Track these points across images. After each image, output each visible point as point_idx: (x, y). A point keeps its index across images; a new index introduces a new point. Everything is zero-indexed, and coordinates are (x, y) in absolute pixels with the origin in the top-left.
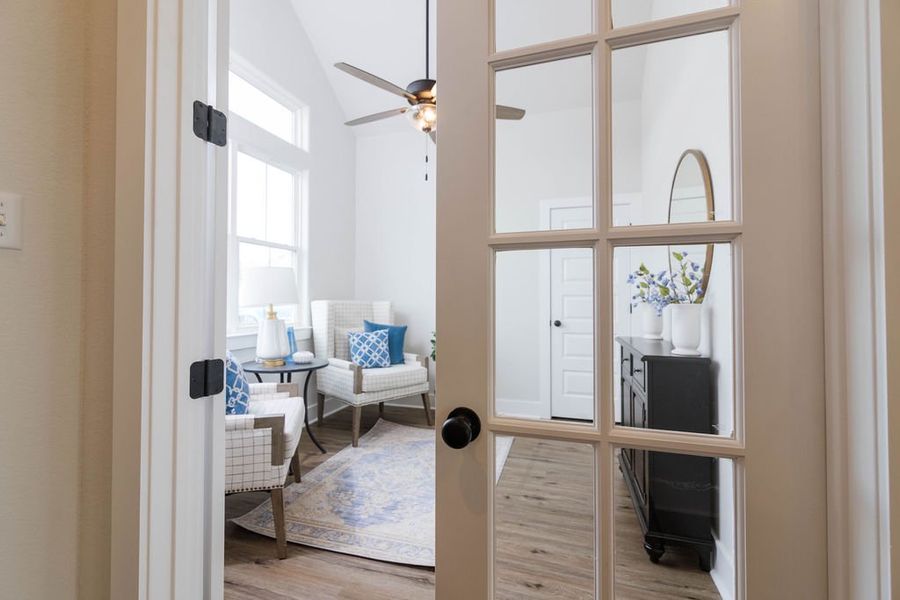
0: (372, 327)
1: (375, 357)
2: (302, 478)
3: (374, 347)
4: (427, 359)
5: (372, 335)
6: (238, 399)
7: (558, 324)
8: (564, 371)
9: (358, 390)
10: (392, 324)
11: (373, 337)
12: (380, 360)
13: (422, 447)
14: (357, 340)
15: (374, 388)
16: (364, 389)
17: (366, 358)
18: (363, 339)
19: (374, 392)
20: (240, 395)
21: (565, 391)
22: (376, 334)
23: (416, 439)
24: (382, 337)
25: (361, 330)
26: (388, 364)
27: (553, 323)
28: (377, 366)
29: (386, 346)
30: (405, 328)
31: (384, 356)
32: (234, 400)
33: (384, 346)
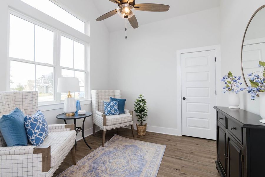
0: (113, 100)
1: (113, 111)
2: (77, 163)
3: (113, 107)
4: (133, 112)
5: (112, 103)
6: (37, 135)
7: (184, 99)
8: (187, 117)
9: (105, 124)
10: (121, 98)
11: (112, 104)
12: (115, 112)
13: (129, 148)
14: (106, 104)
15: (111, 124)
16: (107, 124)
17: (109, 111)
18: (109, 104)
19: (111, 125)
20: (38, 133)
21: (188, 125)
22: (114, 102)
23: (127, 144)
24: (116, 103)
25: (108, 101)
26: (118, 114)
27: (182, 98)
28: (114, 114)
29: (117, 107)
30: (125, 100)
31: (116, 110)
32: (35, 136)
33: (116, 107)
